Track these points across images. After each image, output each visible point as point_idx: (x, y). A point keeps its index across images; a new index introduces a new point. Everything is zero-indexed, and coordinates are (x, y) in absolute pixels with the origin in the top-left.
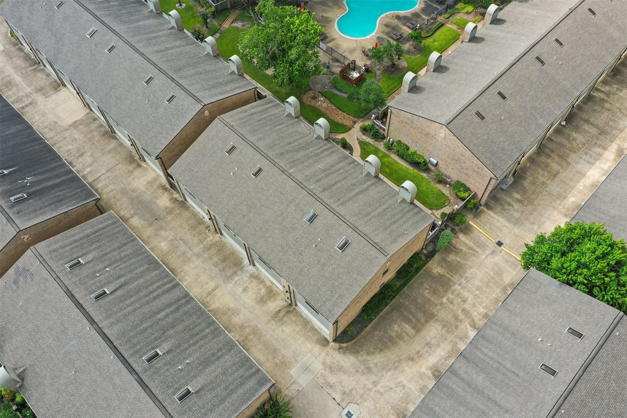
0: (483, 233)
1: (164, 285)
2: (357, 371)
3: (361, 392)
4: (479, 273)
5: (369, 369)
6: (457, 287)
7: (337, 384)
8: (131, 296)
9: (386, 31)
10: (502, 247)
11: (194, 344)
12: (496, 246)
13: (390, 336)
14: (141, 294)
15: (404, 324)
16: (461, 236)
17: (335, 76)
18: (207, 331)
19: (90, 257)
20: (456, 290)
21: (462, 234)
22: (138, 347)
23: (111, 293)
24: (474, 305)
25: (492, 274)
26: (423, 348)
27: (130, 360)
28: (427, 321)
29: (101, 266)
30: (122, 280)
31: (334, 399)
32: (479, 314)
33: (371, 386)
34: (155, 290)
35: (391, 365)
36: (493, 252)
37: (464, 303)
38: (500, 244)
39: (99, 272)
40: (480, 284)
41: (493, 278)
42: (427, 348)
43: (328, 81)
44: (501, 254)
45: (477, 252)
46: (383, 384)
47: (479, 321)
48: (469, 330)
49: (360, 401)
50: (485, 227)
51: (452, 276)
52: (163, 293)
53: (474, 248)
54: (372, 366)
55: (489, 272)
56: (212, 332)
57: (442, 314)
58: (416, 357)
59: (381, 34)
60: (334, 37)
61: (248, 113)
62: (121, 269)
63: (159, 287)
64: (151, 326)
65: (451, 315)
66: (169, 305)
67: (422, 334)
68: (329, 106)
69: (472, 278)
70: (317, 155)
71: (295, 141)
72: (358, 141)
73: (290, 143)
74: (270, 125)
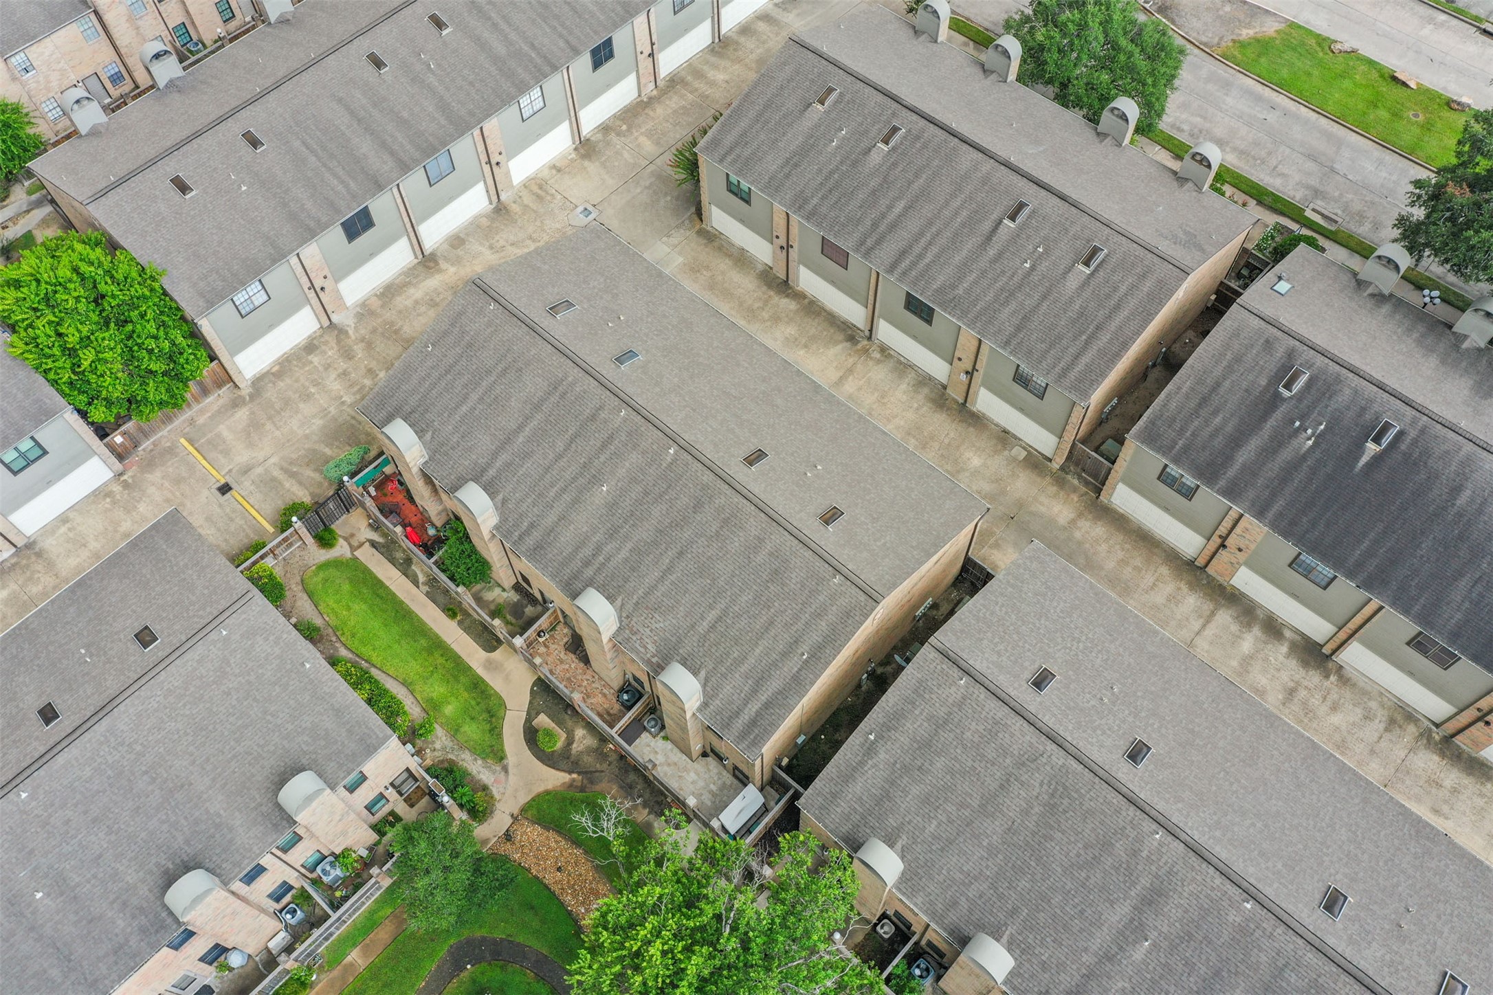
0: (251, 510)
1: (914, 264)
4: (295, 428)
6: (348, 399)
8: (963, 225)
10: (223, 481)
11: (831, 173)
12: (233, 485)
14: (948, 234)
18: (815, 201)
19: (1072, 282)
20: (354, 394)
22: (918, 145)
23: (1000, 222)
24: (327, 367)
25: (269, 426)
26: (444, 299)
27: (923, 122)
29: (1043, 267)
30: (992, 252)
32: (325, 352)
34: (926, 249)
36: (246, 470)
37: (345, 371)
38: (225, 489)
39: (1041, 255)
40: (301, 405)
41: (270, 418)
44: (231, 467)
45: (282, 469)
47: (327, 341)
48: (353, 326)
49: (569, 229)
50: (242, 522)
51: (353, 418)
52: (911, 247)
53: (286, 476)
55: (274, 429)
56: (806, 201)
57: (394, 350)
61: (806, 647)
62: (1003, 272)
63: (920, 256)
64: (910, 183)
65: (378, 350)
66: (893, 227)
68: (583, 903)
69: (314, 417)
70: (612, 534)
71: (669, 570)
72: (505, 762)
73: (681, 554)
74: (739, 616)
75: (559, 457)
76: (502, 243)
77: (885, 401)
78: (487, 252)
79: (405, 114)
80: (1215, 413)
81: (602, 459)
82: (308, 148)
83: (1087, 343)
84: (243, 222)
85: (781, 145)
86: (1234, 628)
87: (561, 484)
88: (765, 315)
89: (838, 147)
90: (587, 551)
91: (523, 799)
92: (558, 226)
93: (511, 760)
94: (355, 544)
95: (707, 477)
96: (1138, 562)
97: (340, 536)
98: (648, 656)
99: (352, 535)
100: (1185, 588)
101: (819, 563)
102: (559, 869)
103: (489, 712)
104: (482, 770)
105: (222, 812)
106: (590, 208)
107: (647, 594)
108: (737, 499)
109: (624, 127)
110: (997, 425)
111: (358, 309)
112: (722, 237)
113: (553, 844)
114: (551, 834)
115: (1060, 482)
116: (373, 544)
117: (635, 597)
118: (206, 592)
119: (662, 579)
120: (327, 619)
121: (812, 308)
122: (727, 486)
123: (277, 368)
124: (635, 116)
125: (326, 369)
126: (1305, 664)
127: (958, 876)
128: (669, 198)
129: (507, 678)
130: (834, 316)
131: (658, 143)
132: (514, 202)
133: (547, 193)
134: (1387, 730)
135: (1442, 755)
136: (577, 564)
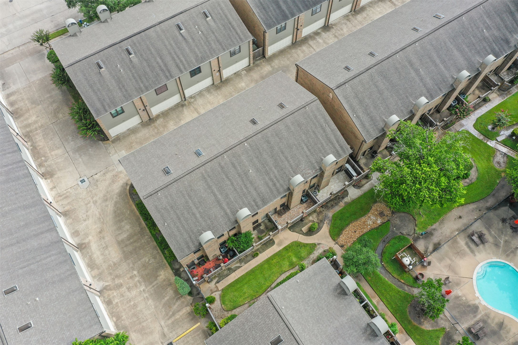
0: (185, 333)
1: (183, 64)
2: (107, 192)
3: (94, 192)
4: (149, 312)
5: (106, 200)
6: (142, 288)
7: (104, 178)
8: (176, 44)
9: (490, 321)
11: (133, 76)
12: (170, 341)
13: (123, 221)
14: (177, 50)
15: (128, 233)
16: (188, 309)
17: (412, 241)
18: (142, 85)
19: (212, 23)
20: (141, 285)
21: (189, 311)
22: (138, 45)
23: (181, 34)
24: (122, 296)
25: (144, 324)
26: (105, 243)
27: (129, 40)
28: (124, 252)
29: (202, 28)
30: (190, 40)
31: (96, 174)
32: (114, 297)
33: (94, 199)
34: (179, 59)
35: (103, 216)
36: (164, 335)
37: (127, 288)
39: (198, 27)
40: (139, 309)
41: (140, 323)
42: (104, 245)
44: (160, 343)
45: (169, 319)
46: (92, 207)
47: (108, 295)
48: (104, 283)
49: (89, 189)
50: (190, 337)
51: (153, 286)
52: (176, 63)
53: (173, 317)
54: (107, 203)
55: (147, 322)
56: (140, 88)
57: (124, 266)
58: (101, 235)
60: (477, 253)
61: (324, 124)
62: (199, 40)
63: (181, 61)
64: (151, 53)
65: (121, 273)
66: (166, 65)
67: (116, 245)
68: (367, 226)
69: (146, 303)
70: (267, 173)
71: (286, 158)
72: (316, 244)
73: (282, 153)
74: (308, 141)
75: (232, 184)
76: (84, 216)
77: (211, 102)
78: (87, 222)
79: (22, 223)
80: (269, 8)
81: (239, 169)
82: (25, 267)
83: (234, 28)
84: (57, 302)
85: (112, 88)
86: (315, 42)
87: (243, 186)
88: (161, 129)
89: (124, 70)
90: (270, 184)
91: (330, 240)
92: (85, 193)
93: (316, 242)
94: (216, 289)
95: (259, 136)
96: (289, 56)
97: (210, 295)
98: (312, 173)
99: (211, 290)
100: (300, 48)
101: (300, 111)
102: (355, 232)
103: (298, 246)
104: (317, 252)
105: (347, 318)
106: (81, 179)
107: (292, 168)
108: (271, 129)
109: (43, 158)
110: (232, 75)
111: (96, 280)
112: (119, 135)
113: (347, 232)
114: (344, 232)
115: (257, 66)
116: (218, 282)
117: (291, 172)
118: (260, 317)
119: (288, 161)
120: (247, 302)
121: (165, 114)
122: (265, 130)
123: (114, 319)
124: (38, 153)
125: (123, 296)
126: (328, 31)
127: (396, 107)
128: (90, 150)
129: (286, 239)
130: (171, 108)
131: (59, 148)
132: (64, 208)
133: (65, 194)
134: (350, 21)
135: (358, 14)
136: (273, 188)
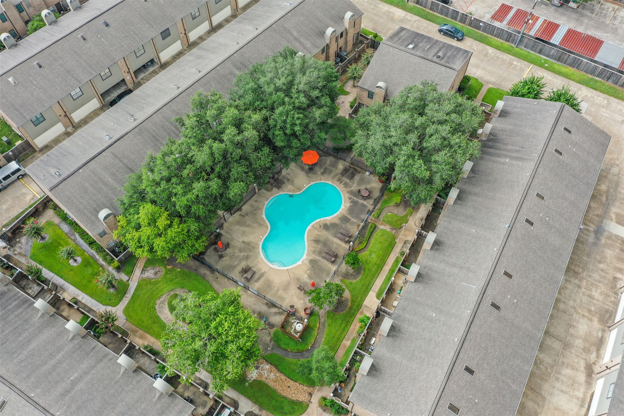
9: (317, 250)
17: (275, 329)
43: (268, 339)
59: (313, 256)
60: (263, 271)
68: (278, 377)
91: (309, 410)
102: (289, 387)
105: (394, 356)
113: (293, 395)
114: (295, 399)
